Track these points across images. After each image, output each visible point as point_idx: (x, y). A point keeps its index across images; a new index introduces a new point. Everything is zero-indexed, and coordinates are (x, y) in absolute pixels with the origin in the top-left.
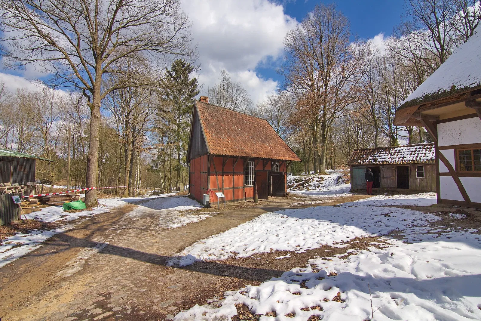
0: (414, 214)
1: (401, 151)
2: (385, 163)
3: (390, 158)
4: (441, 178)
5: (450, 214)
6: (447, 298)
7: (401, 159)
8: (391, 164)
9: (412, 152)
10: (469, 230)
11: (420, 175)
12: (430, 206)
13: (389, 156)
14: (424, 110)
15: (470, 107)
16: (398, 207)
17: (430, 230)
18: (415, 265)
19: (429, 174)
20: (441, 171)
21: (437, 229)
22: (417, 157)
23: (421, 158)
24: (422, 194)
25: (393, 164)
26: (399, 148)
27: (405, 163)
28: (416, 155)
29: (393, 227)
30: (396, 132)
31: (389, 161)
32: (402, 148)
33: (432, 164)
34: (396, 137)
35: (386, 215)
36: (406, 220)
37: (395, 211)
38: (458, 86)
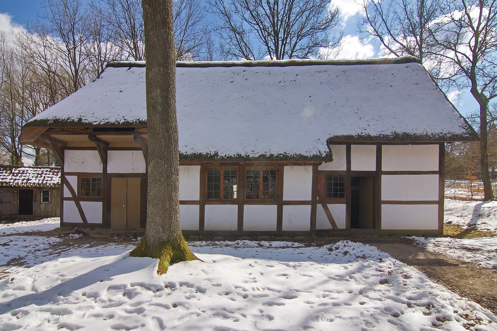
0: (36, 240)
1: (26, 172)
2: (5, 185)
3: (12, 179)
4: (65, 202)
5: (71, 235)
6: (62, 297)
7: (25, 181)
8: (13, 186)
9: (38, 174)
10: (84, 246)
11: (46, 199)
12: (53, 230)
13: (10, 177)
14: (53, 134)
15: (92, 141)
16: (19, 234)
17: (52, 252)
18: (36, 282)
19: (54, 198)
20: (65, 196)
21: (57, 250)
22: (43, 180)
23: (48, 182)
24: (46, 219)
25: (15, 187)
26: (23, 169)
27: (29, 186)
28: (42, 178)
29: (12, 255)
30: (21, 149)
31: (10, 182)
32: (27, 169)
33: (58, 188)
34: (21, 154)
35: (5, 244)
36: (28, 247)
37: (16, 239)
38: (84, 120)
